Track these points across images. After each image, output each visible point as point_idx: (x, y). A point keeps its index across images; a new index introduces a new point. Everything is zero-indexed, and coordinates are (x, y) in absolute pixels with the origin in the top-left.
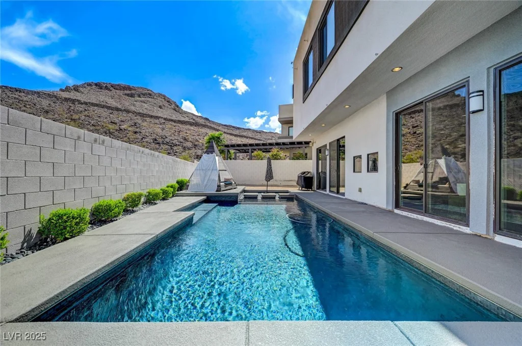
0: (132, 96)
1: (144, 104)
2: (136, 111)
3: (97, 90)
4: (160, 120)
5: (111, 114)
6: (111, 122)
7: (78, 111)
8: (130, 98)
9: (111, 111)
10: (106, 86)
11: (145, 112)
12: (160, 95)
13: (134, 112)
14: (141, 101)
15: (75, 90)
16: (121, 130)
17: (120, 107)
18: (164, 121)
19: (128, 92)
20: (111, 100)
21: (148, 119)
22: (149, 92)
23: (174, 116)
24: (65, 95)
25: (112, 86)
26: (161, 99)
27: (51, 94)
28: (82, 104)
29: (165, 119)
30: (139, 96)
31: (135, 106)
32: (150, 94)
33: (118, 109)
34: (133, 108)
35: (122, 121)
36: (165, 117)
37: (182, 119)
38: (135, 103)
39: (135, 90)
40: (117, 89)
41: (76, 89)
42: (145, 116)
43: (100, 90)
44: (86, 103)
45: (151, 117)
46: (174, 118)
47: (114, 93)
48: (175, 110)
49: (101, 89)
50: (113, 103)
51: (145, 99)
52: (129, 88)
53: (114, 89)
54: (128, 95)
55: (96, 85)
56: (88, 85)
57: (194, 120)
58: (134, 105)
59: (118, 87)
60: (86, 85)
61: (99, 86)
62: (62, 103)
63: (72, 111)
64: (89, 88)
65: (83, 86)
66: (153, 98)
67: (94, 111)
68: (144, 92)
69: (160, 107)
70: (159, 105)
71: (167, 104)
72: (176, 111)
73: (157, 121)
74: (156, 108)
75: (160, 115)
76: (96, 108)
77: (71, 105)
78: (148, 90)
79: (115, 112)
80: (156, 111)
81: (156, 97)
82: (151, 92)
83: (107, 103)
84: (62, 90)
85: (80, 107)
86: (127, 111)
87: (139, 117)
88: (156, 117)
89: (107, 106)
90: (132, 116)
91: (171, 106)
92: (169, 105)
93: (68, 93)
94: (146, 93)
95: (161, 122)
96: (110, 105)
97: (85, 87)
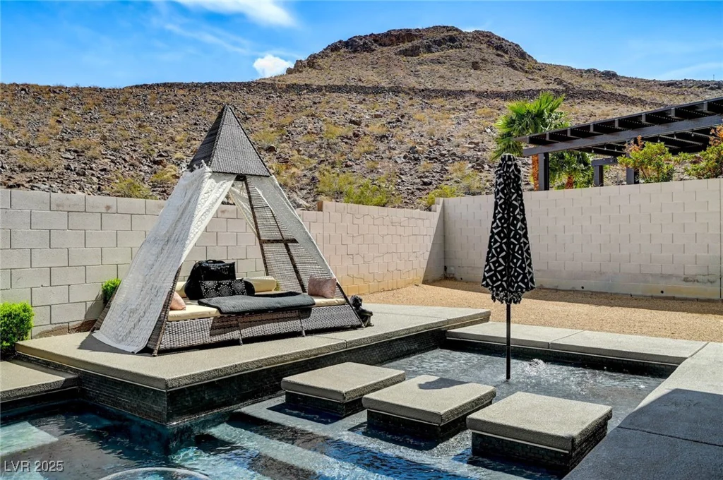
0: (413, 52)
1: (438, 67)
2: (417, 87)
3: (349, 55)
4: (467, 99)
5: (361, 103)
7: (301, 107)
8: (410, 59)
9: (361, 97)
10: (365, 43)
11: (439, 84)
12: (480, 36)
13: (412, 92)
14: (432, 61)
15: (310, 67)
17: (384, 83)
18: (477, 100)
19: (407, 45)
20: (370, 73)
21: (438, 102)
22: (450, 33)
23: (507, 82)
24: (292, 80)
25: (376, 41)
26: (477, 46)
27: (267, 82)
28: (313, 91)
29: (480, 95)
30: (429, 49)
31: (417, 76)
32: (452, 39)
33: (377, 90)
34: (412, 82)
35: (376, 116)
36: (484, 88)
37: (529, 85)
38: (419, 68)
39: (421, 36)
40: (385, 45)
41: (312, 62)
42: (433, 94)
43: (353, 55)
44: (319, 89)
45: (449, 94)
46: (507, 87)
47: (379, 55)
48: (511, 65)
49: (355, 51)
50: (372, 78)
51: (441, 53)
52: (408, 35)
53: (380, 45)
54: (405, 53)
55: (346, 44)
56: (332, 51)
57: (560, 83)
58: (416, 74)
59: (386, 40)
60: (329, 51)
61: (354, 46)
62: (280, 97)
63: (291, 110)
64: (334, 55)
65: (324, 54)
66: (460, 47)
67: (328, 103)
68: (439, 37)
69: (475, 66)
70: (473, 60)
71: (490, 53)
72: (513, 67)
73: (459, 103)
74: (463, 71)
75: (465, 87)
76: (334, 95)
77: (294, 97)
78: (449, 29)
79: (370, 98)
80: (462, 79)
81: (466, 44)
82: (455, 32)
83: (360, 80)
84: (289, 71)
85: (307, 99)
86: (396, 91)
87: (417, 100)
88: (460, 94)
89: (358, 88)
90: (403, 100)
91: (502, 56)
92: (498, 55)
93: (297, 75)
94: (443, 39)
95: (468, 104)
96: (364, 84)
97: (327, 56)
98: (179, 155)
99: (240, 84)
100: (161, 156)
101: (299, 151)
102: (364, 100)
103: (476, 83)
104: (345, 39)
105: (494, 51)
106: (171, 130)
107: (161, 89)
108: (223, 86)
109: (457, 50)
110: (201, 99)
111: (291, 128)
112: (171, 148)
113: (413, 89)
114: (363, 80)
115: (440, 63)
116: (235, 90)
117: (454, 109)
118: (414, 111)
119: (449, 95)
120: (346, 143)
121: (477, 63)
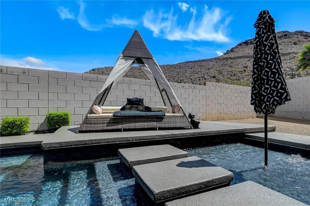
3: (245, 46)
4: (291, 55)
7: (227, 64)
9: (248, 59)
10: (251, 42)
12: (297, 33)
15: (231, 52)
16: (244, 71)
22: (285, 33)
24: (225, 56)
26: (297, 36)
27: (217, 58)
28: (232, 59)
32: (286, 35)
41: (232, 50)
44: (234, 58)
49: (247, 45)
51: (281, 41)
55: (244, 43)
56: (239, 46)
60: (238, 46)
62: (221, 62)
63: (224, 65)
64: (240, 47)
65: (236, 47)
67: (236, 62)
69: (295, 44)
70: (294, 41)
71: (302, 38)
74: (290, 46)
75: (290, 51)
76: (239, 59)
77: (225, 62)
78: (284, 32)
80: (289, 49)
81: (291, 36)
82: (287, 33)
83: (249, 54)
84: (225, 54)
85: (229, 62)
88: (288, 54)
89: (248, 56)
91: (307, 38)
92: (306, 38)
93: (227, 55)
94: (282, 36)
95: (291, 57)
96: (250, 55)
97: (237, 48)
98: (186, 80)
100: (181, 81)
101: (224, 77)
102: (250, 60)
103: (295, 50)
104: (244, 41)
105: (304, 37)
106: (186, 74)
108: (203, 61)
109: (288, 39)
110: (196, 65)
111: (222, 71)
112: (184, 79)
114: (250, 54)
115: (280, 44)
116: (207, 61)
117: (285, 59)
119: (283, 55)
120: (241, 73)
121: (296, 42)
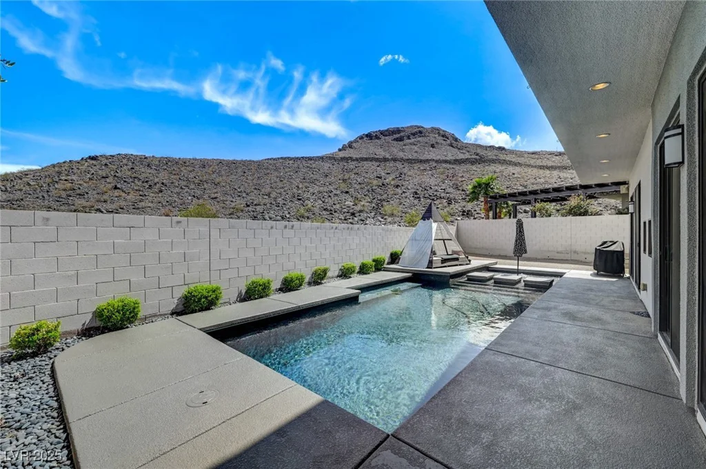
0: (401, 139)
1: (413, 147)
2: (405, 157)
3: (369, 141)
4: (431, 164)
5: (378, 166)
6: (377, 177)
7: (350, 169)
8: (399, 142)
9: (378, 163)
10: (376, 135)
11: (415, 156)
12: (434, 130)
13: (402, 160)
14: (411, 144)
15: (350, 147)
16: (383, 185)
17: (387, 156)
18: (436, 164)
19: (398, 136)
20: (380, 150)
21: (416, 166)
22: (419, 129)
23: (450, 155)
24: (342, 154)
25: (382, 134)
26: (434, 135)
27: (330, 156)
28: (354, 160)
29: (437, 161)
30: (409, 138)
31: (404, 152)
32: (420, 132)
33: (385, 160)
34: (401, 155)
35: (388, 174)
36: (438, 157)
37: (461, 156)
38: (404, 147)
39: (404, 131)
40: (386, 136)
41: (350, 145)
42: (413, 161)
43: (371, 141)
44: (357, 160)
45: (421, 161)
46: (450, 157)
47: (384, 141)
49: (371, 139)
50: (381, 153)
51: (415, 140)
52: (398, 131)
53: (384, 135)
54: (396, 140)
55: (367, 136)
56: (360, 139)
57: (477, 155)
58: (403, 150)
59: (387, 133)
60: (358, 139)
61: (369, 136)
62: (338, 164)
64: (361, 141)
65: (356, 141)
66: (425, 136)
67: (363, 167)
68: (414, 131)
69: (433, 146)
70: (432, 143)
71: (440, 139)
72: (452, 146)
73: (426, 166)
74: (427, 149)
75: (429, 157)
76: (365, 162)
77: (345, 164)
78: (418, 127)
79: (382, 164)
80: (427, 153)
81: (428, 134)
82: (422, 129)
84: (340, 150)
85: (352, 165)
86: (395, 160)
87: (406, 164)
88: (427, 161)
89: (375, 159)
90: (399, 165)
91: (446, 141)
92: (444, 140)
93: (344, 152)
94: (416, 132)
95: (432, 167)
96: (378, 157)
99: (318, 157)
103: (434, 155)
104: (366, 133)
105: (442, 138)
107: (281, 161)
108: (310, 159)
109: (423, 138)
110: (301, 166)
113: (402, 159)
114: (377, 154)
115: (414, 145)
116: (316, 160)
117: (425, 169)
118: (405, 170)
121: (434, 144)
